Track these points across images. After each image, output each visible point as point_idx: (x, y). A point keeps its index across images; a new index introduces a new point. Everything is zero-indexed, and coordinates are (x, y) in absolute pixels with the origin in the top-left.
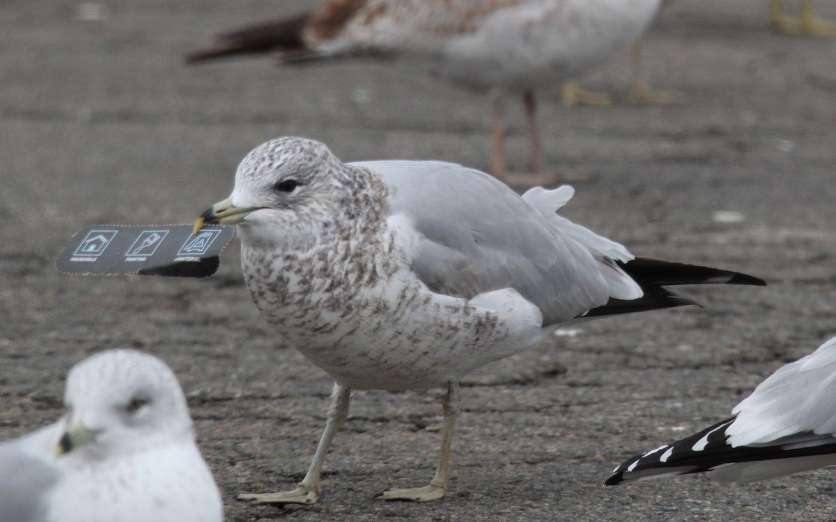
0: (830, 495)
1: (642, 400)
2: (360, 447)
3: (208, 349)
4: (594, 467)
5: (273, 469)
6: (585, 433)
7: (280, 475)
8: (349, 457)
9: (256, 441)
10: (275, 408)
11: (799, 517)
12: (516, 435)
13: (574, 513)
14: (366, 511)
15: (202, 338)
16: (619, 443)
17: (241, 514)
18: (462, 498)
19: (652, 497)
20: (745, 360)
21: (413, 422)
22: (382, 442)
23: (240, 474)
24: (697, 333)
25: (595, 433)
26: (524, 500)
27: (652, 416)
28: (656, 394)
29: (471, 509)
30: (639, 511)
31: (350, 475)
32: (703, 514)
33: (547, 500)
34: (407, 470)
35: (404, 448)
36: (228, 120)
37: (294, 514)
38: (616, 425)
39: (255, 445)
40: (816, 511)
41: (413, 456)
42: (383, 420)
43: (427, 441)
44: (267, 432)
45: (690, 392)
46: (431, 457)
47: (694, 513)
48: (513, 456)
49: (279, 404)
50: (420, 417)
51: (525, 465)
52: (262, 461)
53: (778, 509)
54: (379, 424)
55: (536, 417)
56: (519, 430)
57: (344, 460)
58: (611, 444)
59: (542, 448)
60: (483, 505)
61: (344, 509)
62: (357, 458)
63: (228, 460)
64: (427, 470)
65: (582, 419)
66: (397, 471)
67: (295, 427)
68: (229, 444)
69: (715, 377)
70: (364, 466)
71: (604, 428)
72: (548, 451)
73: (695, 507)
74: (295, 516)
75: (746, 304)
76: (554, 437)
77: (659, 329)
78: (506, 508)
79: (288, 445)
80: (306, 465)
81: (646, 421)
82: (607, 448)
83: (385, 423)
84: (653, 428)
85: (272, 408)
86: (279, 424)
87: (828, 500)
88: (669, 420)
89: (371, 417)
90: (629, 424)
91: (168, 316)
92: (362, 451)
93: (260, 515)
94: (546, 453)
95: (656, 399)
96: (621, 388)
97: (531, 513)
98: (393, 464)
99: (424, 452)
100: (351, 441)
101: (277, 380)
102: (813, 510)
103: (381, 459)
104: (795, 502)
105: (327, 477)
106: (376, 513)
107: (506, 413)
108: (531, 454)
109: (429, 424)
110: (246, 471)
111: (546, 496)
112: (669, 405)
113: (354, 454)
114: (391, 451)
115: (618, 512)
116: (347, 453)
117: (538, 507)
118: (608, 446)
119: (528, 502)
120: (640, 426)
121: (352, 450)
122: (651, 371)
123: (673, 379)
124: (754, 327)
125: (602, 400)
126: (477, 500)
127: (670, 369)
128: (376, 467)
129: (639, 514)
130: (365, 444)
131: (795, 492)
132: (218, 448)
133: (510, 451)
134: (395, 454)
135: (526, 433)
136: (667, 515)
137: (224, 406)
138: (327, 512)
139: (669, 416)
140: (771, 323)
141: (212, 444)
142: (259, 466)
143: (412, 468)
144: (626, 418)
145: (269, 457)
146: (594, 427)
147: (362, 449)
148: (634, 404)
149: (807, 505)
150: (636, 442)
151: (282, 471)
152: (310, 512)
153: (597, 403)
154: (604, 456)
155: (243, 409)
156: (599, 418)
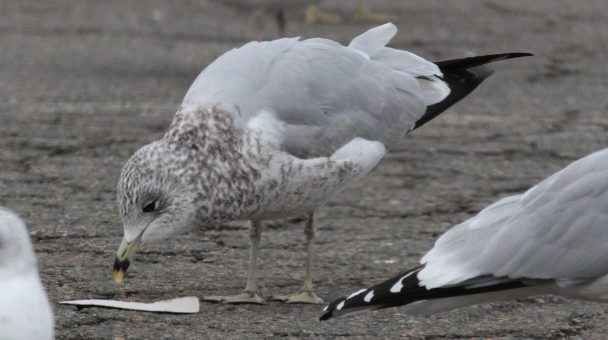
0: (501, 311)
1: (363, 240)
2: (155, 274)
3: (43, 201)
4: (328, 289)
5: (91, 289)
6: (321, 265)
7: (96, 293)
8: (147, 281)
9: (78, 268)
10: (92, 244)
11: (479, 327)
12: (270, 266)
13: (312, 323)
14: (159, 320)
15: (39, 192)
16: (346, 272)
17: (67, 322)
18: (230, 312)
19: (370, 312)
20: (439, 211)
21: (194, 256)
22: (171, 270)
23: (66, 292)
24: (404, 192)
25: (328, 265)
26: (275, 313)
27: (370, 253)
28: (373, 236)
29: (236, 319)
30: (360, 322)
31: (147, 294)
32: (408, 325)
33: (292, 313)
34: (189, 291)
35: (187, 274)
36: (59, 32)
37: (106, 322)
38: (344, 259)
39: (78, 271)
40: (491, 323)
41: (194, 280)
42: (172, 254)
43: (204, 269)
44: (86, 262)
45: (399, 235)
46: (207, 282)
47: (401, 324)
48: (268, 281)
49: (95, 242)
50: (199, 252)
51: (277, 288)
52: (82, 283)
53: (463, 321)
54: (169, 257)
55: (284, 253)
56: (272, 262)
57: (143, 283)
58: (340, 273)
59: (288, 275)
60: (245, 317)
61: (143, 319)
62: (153, 282)
63: (57, 282)
64: (204, 291)
65: (318, 254)
66: (182, 291)
67: (107, 259)
68: (58, 270)
69: (417, 224)
70: (157, 287)
71: (335, 261)
72: (293, 277)
73: (401, 319)
74: (107, 324)
75: (440, 170)
76: (298, 267)
77: (376, 189)
78: (262, 319)
79: (101, 271)
80: (114, 287)
81: (366, 256)
82: (338, 276)
83: (173, 256)
84: (371, 261)
85: (90, 245)
86: (95, 256)
87: (500, 315)
88: (383, 256)
89: (163, 252)
90: (354, 258)
91: (13, 176)
92: (156, 277)
93: (81, 323)
94: (293, 279)
95: (374, 239)
96: (347, 231)
97: (280, 323)
98: (179, 287)
99: (202, 278)
100: (148, 269)
101: (93, 224)
102: (488, 322)
103: (170, 283)
104: (476, 316)
105: (131, 295)
106: (166, 322)
107: (263, 250)
108: (281, 279)
109: (206, 257)
110: (70, 290)
111: (292, 311)
112: (383, 244)
113: (150, 279)
114: (178, 277)
115: (345, 323)
116: (146, 278)
117: (285, 319)
118: (338, 274)
119: (278, 315)
120: (361, 260)
121: (149, 276)
122: (369, 219)
123: (386, 225)
124: (445, 186)
125: (334, 241)
126: (241, 313)
127: (384, 218)
128: (166, 288)
129: (360, 325)
130: (158, 272)
131: (475, 309)
132: (50, 273)
133: (265, 277)
134: (180, 279)
135: (277, 264)
136: (381, 325)
137: (55, 243)
138: (131, 321)
139: (383, 252)
140: (458, 184)
141: (46, 271)
142: (80, 287)
143: (192, 289)
144: (350, 254)
145: (88, 280)
146: (328, 260)
147: (157, 275)
148: (357, 243)
149: (484, 318)
150: (358, 271)
151: (97, 291)
152: (118, 321)
153: (329, 243)
154: (335, 281)
155: (68, 244)
156: (331, 254)
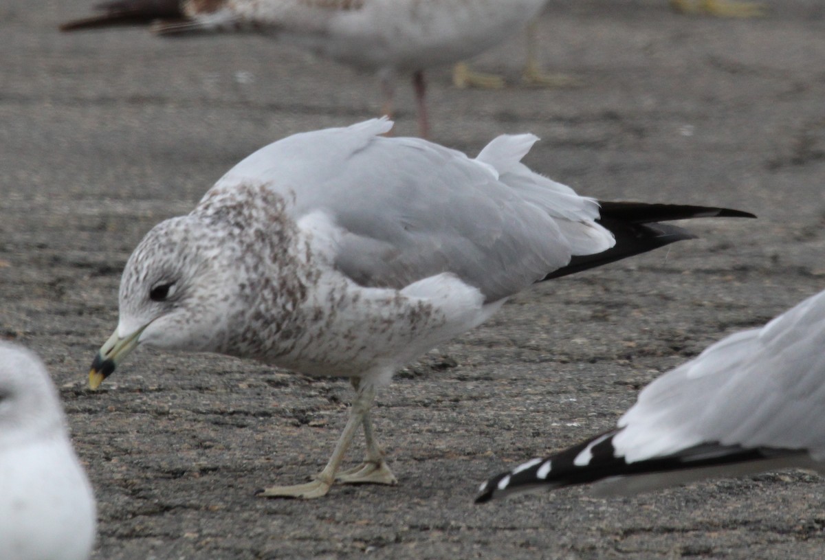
0: (730, 494)
1: (535, 395)
2: (242, 442)
3: (82, 340)
4: (485, 464)
5: (151, 464)
6: (476, 429)
7: (158, 470)
8: (230, 453)
9: (133, 435)
10: (152, 401)
11: (698, 516)
12: (404, 431)
13: (464, 512)
14: (247, 508)
15: (77, 328)
16: (511, 439)
17: (117, 511)
18: (347, 496)
19: (545, 495)
20: (642, 353)
21: (296, 417)
22: (264, 438)
23: (115, 470)
24: (593, 325)
25: (487, 429)
26: (411, 498)
27: (545, 412)
28: (550, 388)
29: (356, 506)
30: (532, 510)
31: (230, 472)
32: (598, 514)
33: (436, 498)
34: (289, 466)
35: (286, 443)
36: (103, 101)
37: (172, 511)
38: (508, 421)
39: (132, 439)
40: (716, 511)
41: (296, 452)
42: (265, 414)
43: (311, 436)
44: (143, 427)
45: (585, 386)
46: (314, 453)
47: (589, 512)
48: (401, 452)
49: (157, 397)
50: (303, 411)
51: (413, 462)
52: (138, 456)
53: (677, 508)
54: (261, 418)
55: (424, 412)
56: (407, 425)
57: (225, 455)
58: (502, 441)
59: (430, 444)
60: (370, 503)
61: (224, 507)
62: (238, 454)
63: (103, 455)
64: (310, 467)
65: (472, 414)
66: (279, 467)
67: (173, 422)
68: (105, 438)
69: (612, 371)
70: (245, 461)
71: (495, 423)
72: (438, 447)
73: (589, 506)
74: (174, 514)
75: (643, 295)
76: (443, 432)
77: (553, 321)
78: (392, 506)
79: (166, 439)
80: (184, 461)
81: (539, 417)
82: (498, 445)
83: (266, 418)
84: (546, 424)
85: (149, 402)
86: (156, 418)
87: (728, 499)
88: (563, 416)
89: (253, 412)
90: (522, 420)
91: (40, 305)
92: (243, 447)
93: (137, 512)
94: (434, 449)
95: (549, 393)
96: (513, 382)
97: (418, 512)
98: (275, 460)
99: (308, 448)
100: (231, 435)
101: (154, 372)
102: (712, 509)
103: (263, 455)
104: (695, 501)
105: (207, 473)
106: (257, 510)
107: (394, 408)
108: (419, 450)
109: (313, 418)
110: (122, 466)
111: (435, 495)
112: (563, 399)
113: (235, 450)
114: (274, 446)
115: (510, 510)
116: (228, 448)
117: (426, 506)
118: (501, 443)
119: (416, 500)
120: (533, 422)
121: (233, 445)
122: (545, 364)
123: (567, 373)
124: (649, 318)
125: (493, 395)
126: (362, 498)
127: (564, 362)
128: (257, 463)
129: (531, 513)
130: (246, 440)
131: (694, 491)
132: (92, 443)
133: (398, 447)
134: (277, 450)
135: (414, 428)
136: (561, 514)
137: (99, 399)
138: (207, 509)
139: (563, 411)
140: (669, 315)
141: (87, 439)
142: (135, 462)
143: (295, 464)
144: (518, 413)
145: (146, 452)
146: (485, 423)
147: (244, 444)
148: (527, 399)
149: (707, 504)
150: (529, 438)
151: (160, 467)
152: (189, 510)
153: (488, 398)
154: (496, 453)
155: (119, 401)
156: (490, 413)
